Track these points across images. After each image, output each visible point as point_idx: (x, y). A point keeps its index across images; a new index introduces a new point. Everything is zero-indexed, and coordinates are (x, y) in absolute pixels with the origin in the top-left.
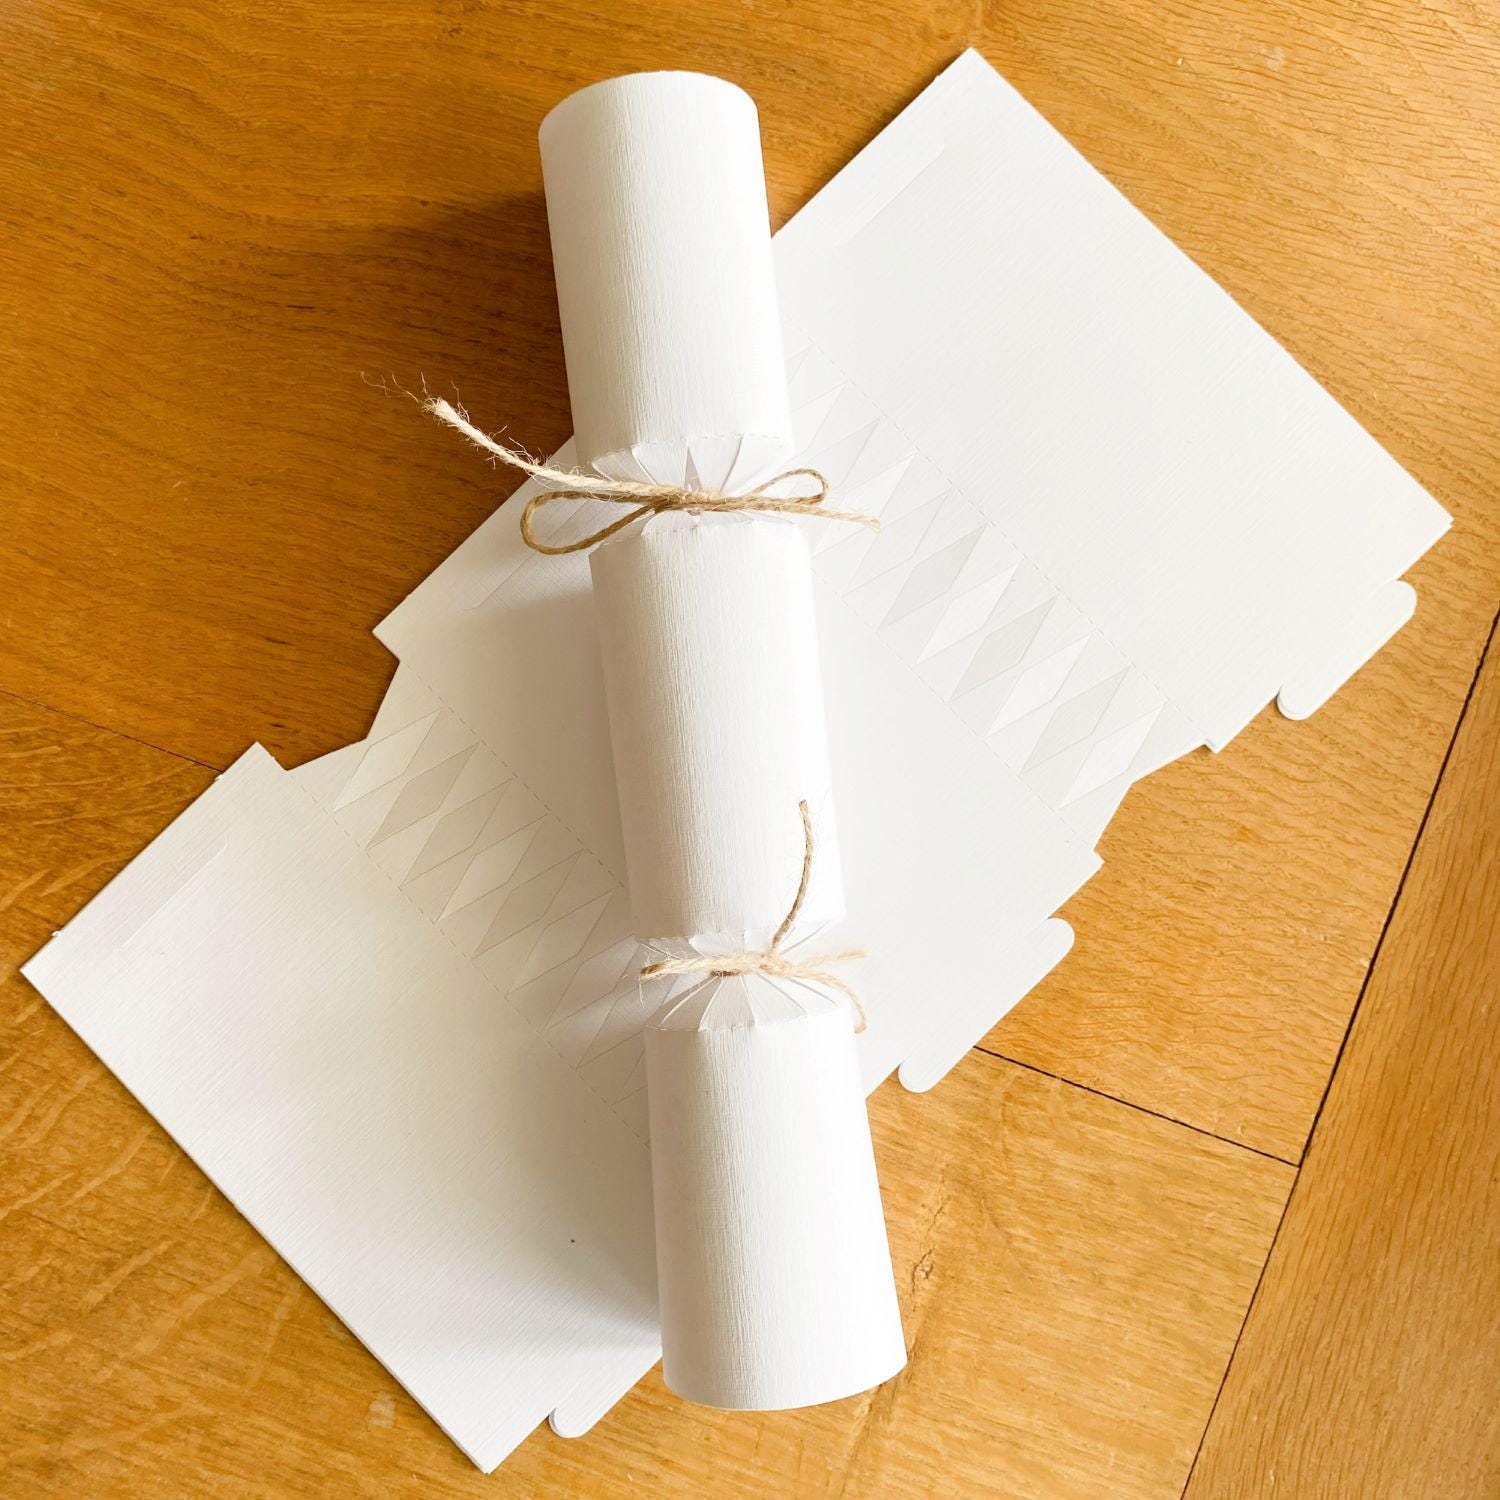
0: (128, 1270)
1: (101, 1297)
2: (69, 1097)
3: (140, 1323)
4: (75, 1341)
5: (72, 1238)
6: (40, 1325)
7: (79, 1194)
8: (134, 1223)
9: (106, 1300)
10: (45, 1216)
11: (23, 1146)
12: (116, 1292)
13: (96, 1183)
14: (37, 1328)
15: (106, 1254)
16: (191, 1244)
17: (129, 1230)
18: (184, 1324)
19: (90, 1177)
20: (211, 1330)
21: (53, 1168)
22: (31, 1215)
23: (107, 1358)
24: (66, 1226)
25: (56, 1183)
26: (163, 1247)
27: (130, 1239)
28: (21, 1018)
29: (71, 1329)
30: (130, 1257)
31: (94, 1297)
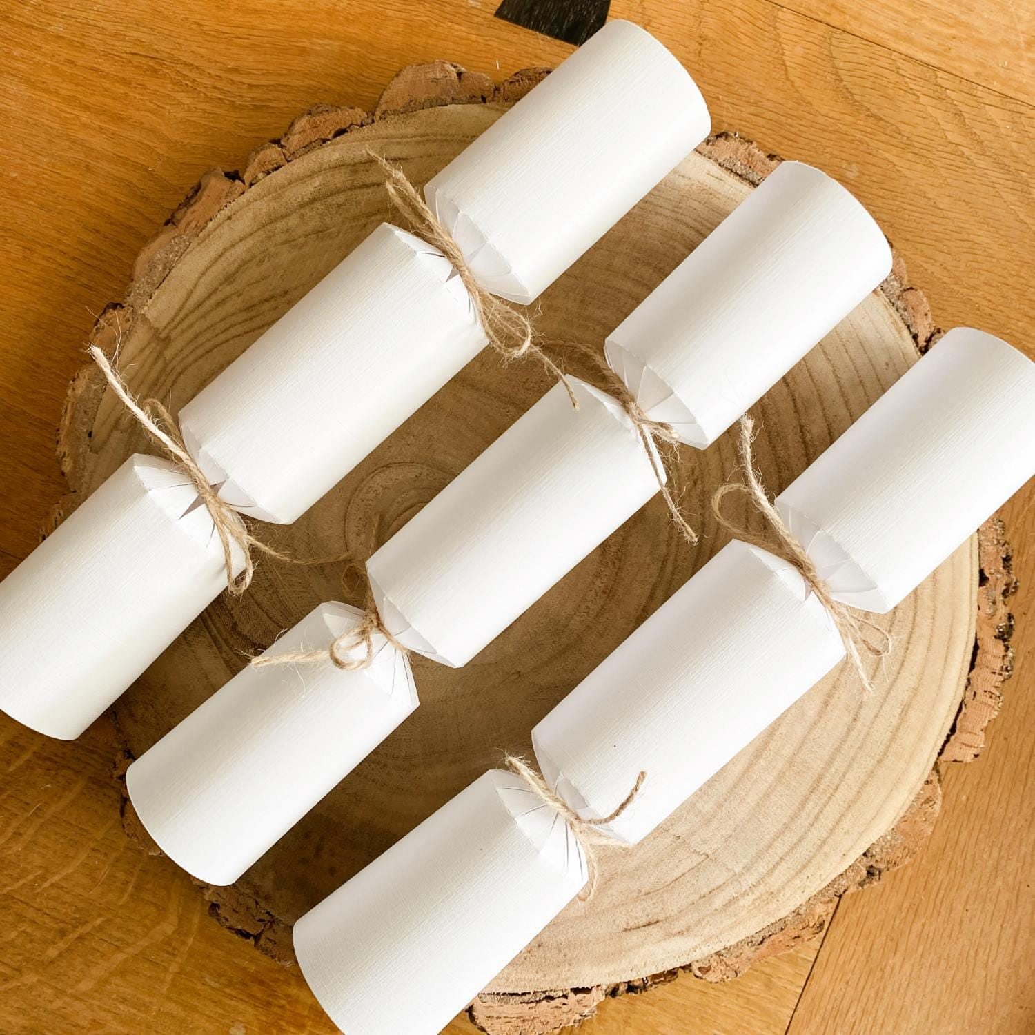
0: (76, 935)
1: (56, 953)
2: (41, 821)
3: (82, 970)
4: (39, 981)
5: (40, 914)
6: (17, 970)
7: (46, 885)
8: (81, 905)
9: (60, 955)
10: (22, 899)
11: (10, 852)
12: (67, 950)
13: (56, 878)
14: (15, 972)
15: (62, 925)
16: (118, 920)
17: (78, 910)
18: (110, 973)
19: (54, 874)
20: (128, 978)
21: (29, 867)
22: (14, 898)
23: (60, 993)
24: (36, 906)
25: (31, 877)
26: (99, 921)
27: (77, 916)
28: (12, 768)
29: (37, 972)
30: (77, 927)
31: (52, 952)
